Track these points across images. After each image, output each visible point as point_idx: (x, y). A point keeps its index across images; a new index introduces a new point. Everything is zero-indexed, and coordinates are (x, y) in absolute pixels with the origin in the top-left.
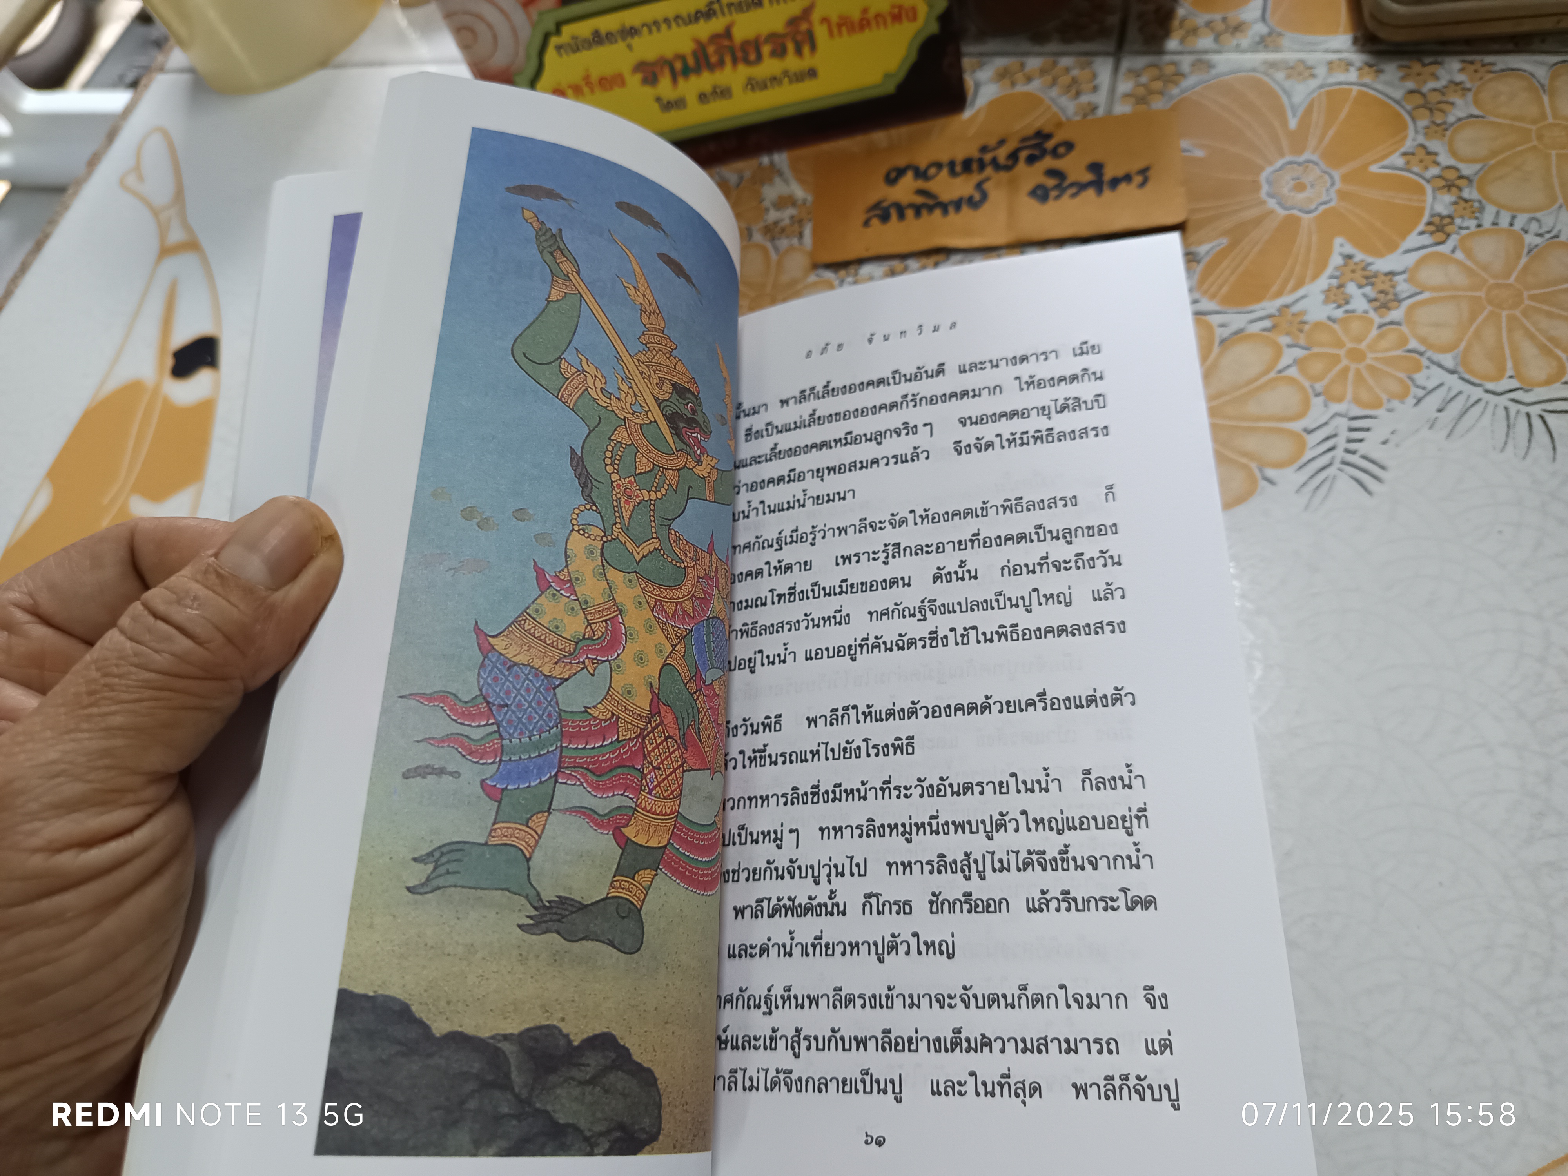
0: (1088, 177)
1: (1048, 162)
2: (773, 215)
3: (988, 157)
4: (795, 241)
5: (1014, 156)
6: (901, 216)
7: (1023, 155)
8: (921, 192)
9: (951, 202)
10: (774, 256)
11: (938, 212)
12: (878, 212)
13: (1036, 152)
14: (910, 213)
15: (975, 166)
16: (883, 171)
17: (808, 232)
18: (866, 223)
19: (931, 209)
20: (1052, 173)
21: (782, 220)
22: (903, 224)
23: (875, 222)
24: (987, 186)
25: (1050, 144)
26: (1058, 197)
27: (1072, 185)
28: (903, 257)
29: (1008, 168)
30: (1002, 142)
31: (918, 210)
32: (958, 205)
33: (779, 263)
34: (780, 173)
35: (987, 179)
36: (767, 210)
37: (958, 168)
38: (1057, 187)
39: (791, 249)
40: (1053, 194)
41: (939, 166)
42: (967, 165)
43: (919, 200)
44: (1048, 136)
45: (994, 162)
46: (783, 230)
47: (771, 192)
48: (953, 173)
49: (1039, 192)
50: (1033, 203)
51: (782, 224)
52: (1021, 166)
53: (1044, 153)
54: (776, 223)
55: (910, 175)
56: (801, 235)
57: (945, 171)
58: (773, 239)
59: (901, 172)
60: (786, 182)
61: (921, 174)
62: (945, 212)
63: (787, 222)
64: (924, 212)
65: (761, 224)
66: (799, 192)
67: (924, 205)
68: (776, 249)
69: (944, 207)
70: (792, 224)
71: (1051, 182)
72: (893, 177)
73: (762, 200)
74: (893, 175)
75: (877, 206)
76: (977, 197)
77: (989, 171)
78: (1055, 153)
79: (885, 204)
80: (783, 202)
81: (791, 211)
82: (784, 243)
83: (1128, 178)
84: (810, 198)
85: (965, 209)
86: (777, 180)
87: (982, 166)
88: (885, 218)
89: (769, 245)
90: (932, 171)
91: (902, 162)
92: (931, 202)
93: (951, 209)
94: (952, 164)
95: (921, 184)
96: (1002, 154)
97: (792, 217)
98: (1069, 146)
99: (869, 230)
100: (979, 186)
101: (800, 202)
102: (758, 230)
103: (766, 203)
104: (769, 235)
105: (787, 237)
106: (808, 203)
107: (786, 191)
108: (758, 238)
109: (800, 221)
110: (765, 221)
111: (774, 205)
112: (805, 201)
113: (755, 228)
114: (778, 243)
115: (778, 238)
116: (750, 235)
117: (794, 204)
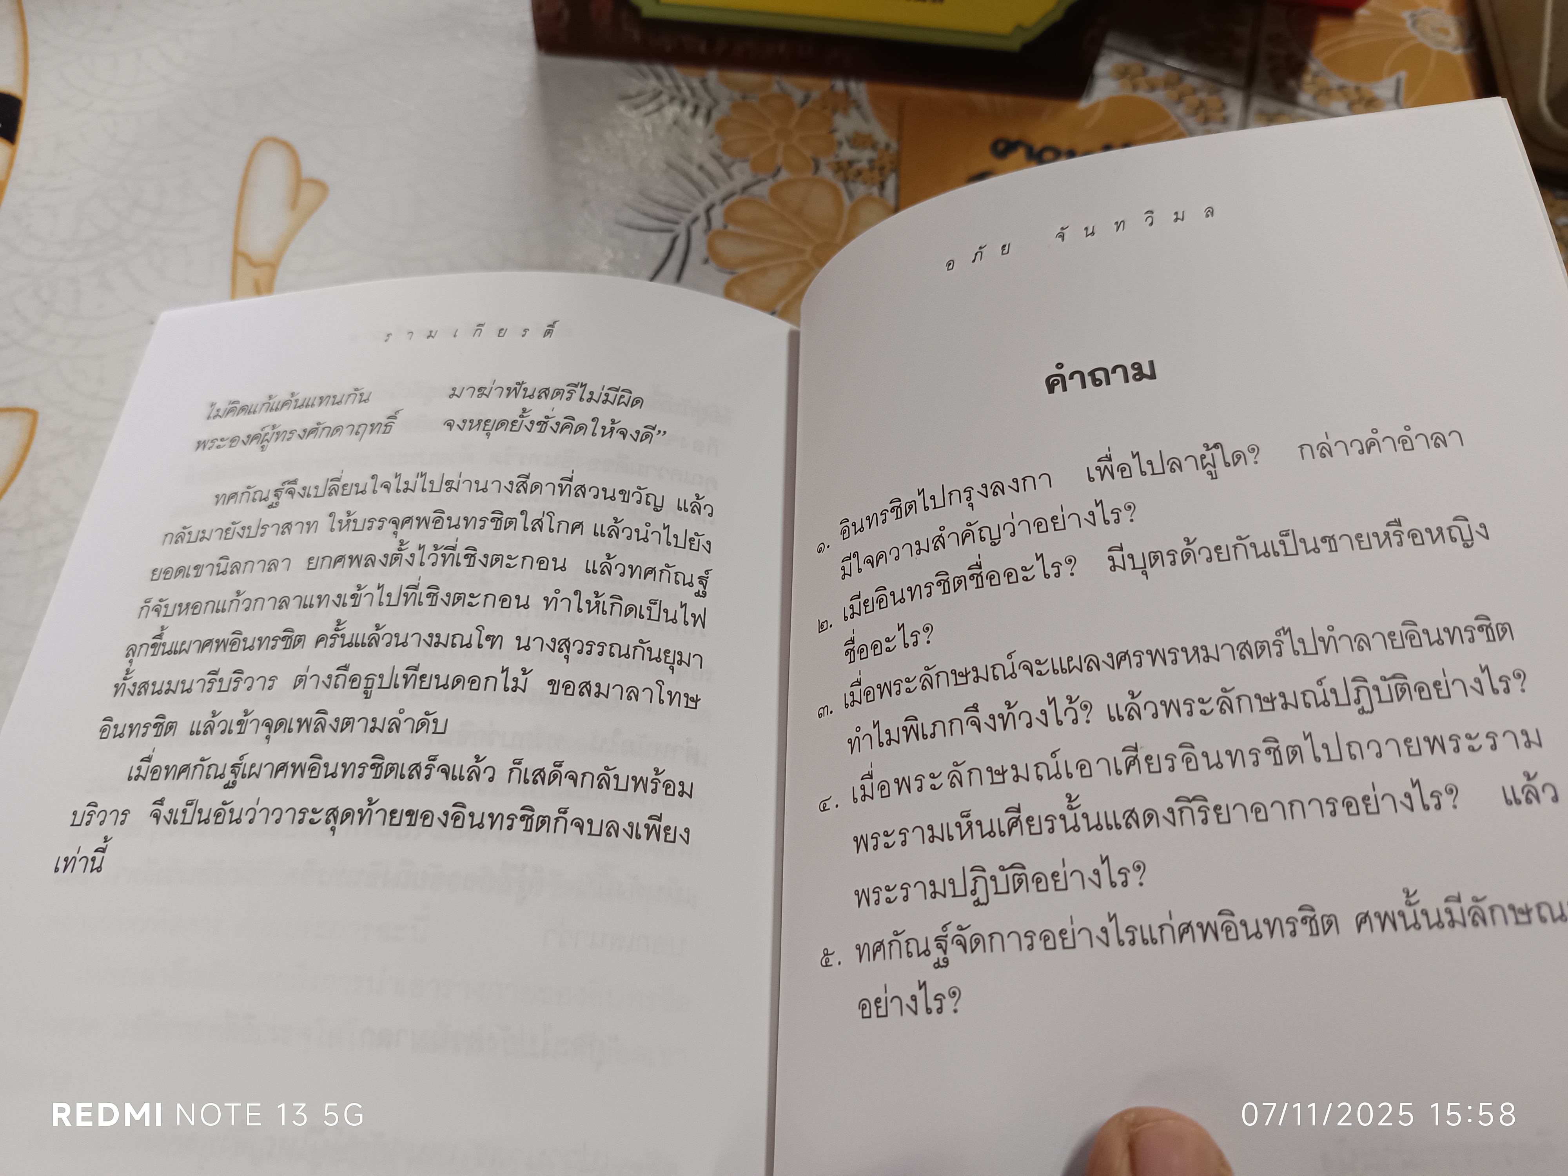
2: (846, 153)
4: (875, 190)
10: (847, 202)
16: (989, 140)
21: (859, 161)
33: (854, 210)
34: (858, 107)
36: (840, 144)
39: (868, 198)
41: (1058, 152)
46: (859, 173)
47: (845, 125)
51: (857, 166)
54: (850, 163)
55: (1022, 152)
56: (882, 186)
58: (846, 180)
59: (1011, 146)
60: (865, 118)
61: (1032, 155)
63: (864, 164)
65: (832, 159)
66: (881, 135)
68: (851, 195)
70: (872, 169)
72: (1004, 149)
73: (833, 131)
74: (1002, 146)
75: (981, 176)
80: (858, 141)
81: (867, 154)
82: (860, 190)
84: (894, 145)
86: (853, 112)
89: (841, 186)
90: (1049, 155)
91: (1013, 135)
97: (871, 161)
101: (882, 146)
102: (828, 164)
103: (839, 136)
104: (841, 174)
105: (865, 183)
106: (891, 151)
107: (864, 128)
108: (826, 173)
109: (882, 169)
110: (837, 156)
111: (848, 140)
112: (888, 146)
113: (823, 161)
114: (852, 187)
115: (854, 181)
116: (817, 168)
117: (874, 146)
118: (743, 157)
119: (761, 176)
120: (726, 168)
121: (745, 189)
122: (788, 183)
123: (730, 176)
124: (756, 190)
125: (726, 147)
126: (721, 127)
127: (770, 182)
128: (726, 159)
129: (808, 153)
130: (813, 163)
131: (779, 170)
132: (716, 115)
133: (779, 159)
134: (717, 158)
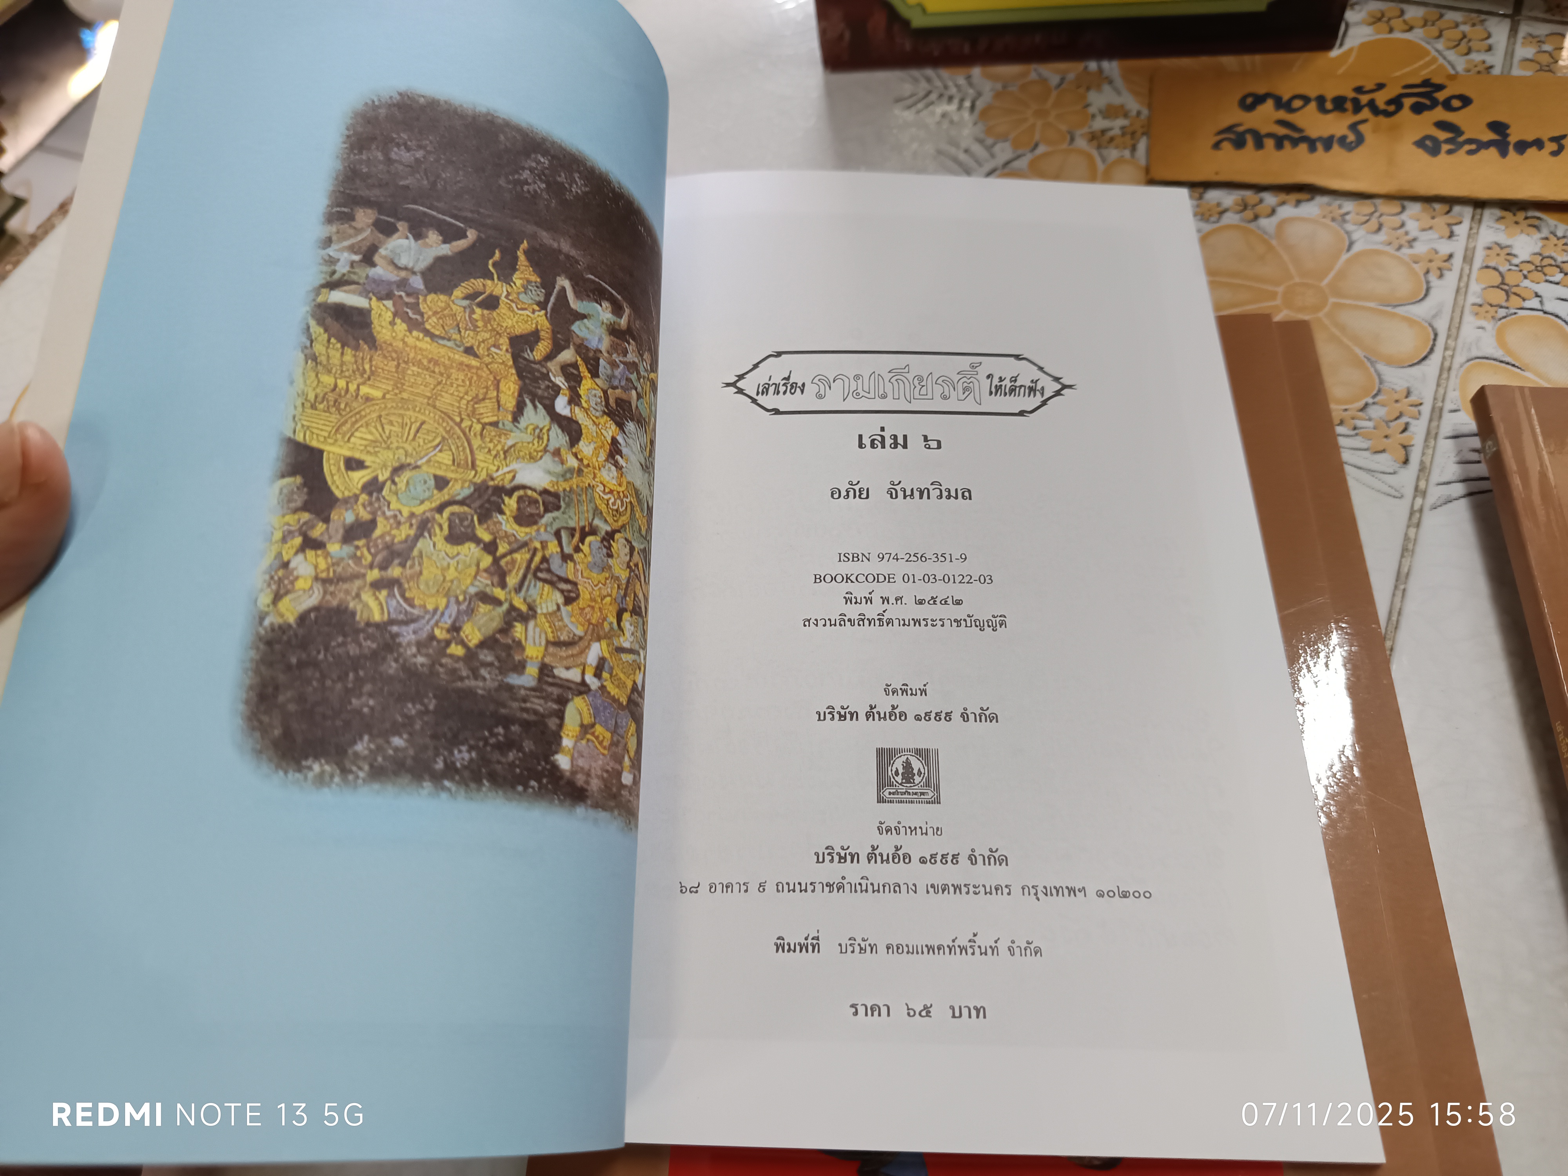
0: (1489, 136)
1: (1440, 114)
2: (1099, 124)
3: (1364, 99)
4: (1127, 153)
5: (1396, 102)
6: (1259, 145)
7: (1408, 102)
8: (1282, 123)
9: (1320, 139)
10: (1100, 165)
11: (1303, 147)
12: (1232, 136)
13: (1427, 102)
14: (1269, 143)
15: (1349, 105)
16: (1238, 96)
17: (1142, 145)
18: (1217, 146)
19: (1295, 142)
20: (1442, 125)
21: (1111, 129)
22: (1260, 152)
23: (1226, 145)
24: (1362, 128)
25: (1441, 96)
26: (1450, 152)
27: (1470, 141)
28: (1259, 188)
29: (1388, 114)
30: (1381, 86)
31: (1280, 142)
32: (1328, 143)
33: (1106, 173)
34: (1111, 82)
35: (1364, 121)
36: (1093, 116)
37: (1329, 106)
38: (1447, 141)
39: (1120, 161)
40: (1445, 147)
41: (1306, 100)
42: (1339, 104)
43: (1282, 131)
44: (1440, 87)
45: (1372, 104)
46: (1112, 139)
47: (1098, 99)
48: (1322, 109)
49: (1428, 143)
50: (1421, 155)
51: (1110, 134)
52: (1406, 112)
53: (1435, 103)
54: (1103, 132)
55: (1270, 104)
56: (1134, 148)
57: (1313, 105)
58: (1099, 147)
59: (1260, 99)
60: (1118, 91)
61: (1280, 104)
62: (1312, 148)
63: (1116, 132)
64: (1287, 144)
65: (1086, 130)
66: (1133, 104)
67: (1286, 137)
68: (1104, 160)
69: (1312, 144)
70: (1123, 134)
71: (1442, 135)
72: (1252, 102)
73: (1087, 106)
74: (1249, 100)
75: (1229, 129)
76: (1351, 137)
77: (1366, 113)
78: (1447, 105)
79: (1241, 129)
80: (1110, 112)
81: (1120, 122)
82: (1113, 154)
83: (1538, 144)
84: (1145, 112)
85: (1336, 147)
86: (1106, 87)
87: (1357, 107)
88: (1239, 143)
89: (1095, 153)
90: (1297, 103)
91: (1262, 89)
92: (1296, 135)
93: (1319, 146)
94: (1321, 100)
95: (1282, 115)
96: (1381, 99)
97: (1123, 128)
98: (1466, 101)
99: (1219, 153)
100: (1353, 127)
101: (1134, 113)
102: (1082, 135)
103: (1092, 110)
104: (1095, 143)
105: (1117, 147)
106: (1143, 117)
107: (1117, 100)
108: (1081, 143)
109: (1133, 134)
110: (1090, 127)
111: (1101, 112)
112: (1139, 113)
113: (1078, 133)
114: (1105, 152)
115: (1106, 148)
116: (1072, 139)
117: (1126, 115)
118: (1004, 138)
119: (1020, 152)
120: (989, 149)
121: (1007, 164)
122: (1045, 155)
123: (993, 156)
124: (1016, 164)
125: (989, 131)
126: (984, 114)
127: (1029, 157)
128: (990, 141)
129: (1064, 127)
130: (1068, 137)
131: (1036, 146)
132: (980, 104)
133: (1037, 137)
134: (981, 141)
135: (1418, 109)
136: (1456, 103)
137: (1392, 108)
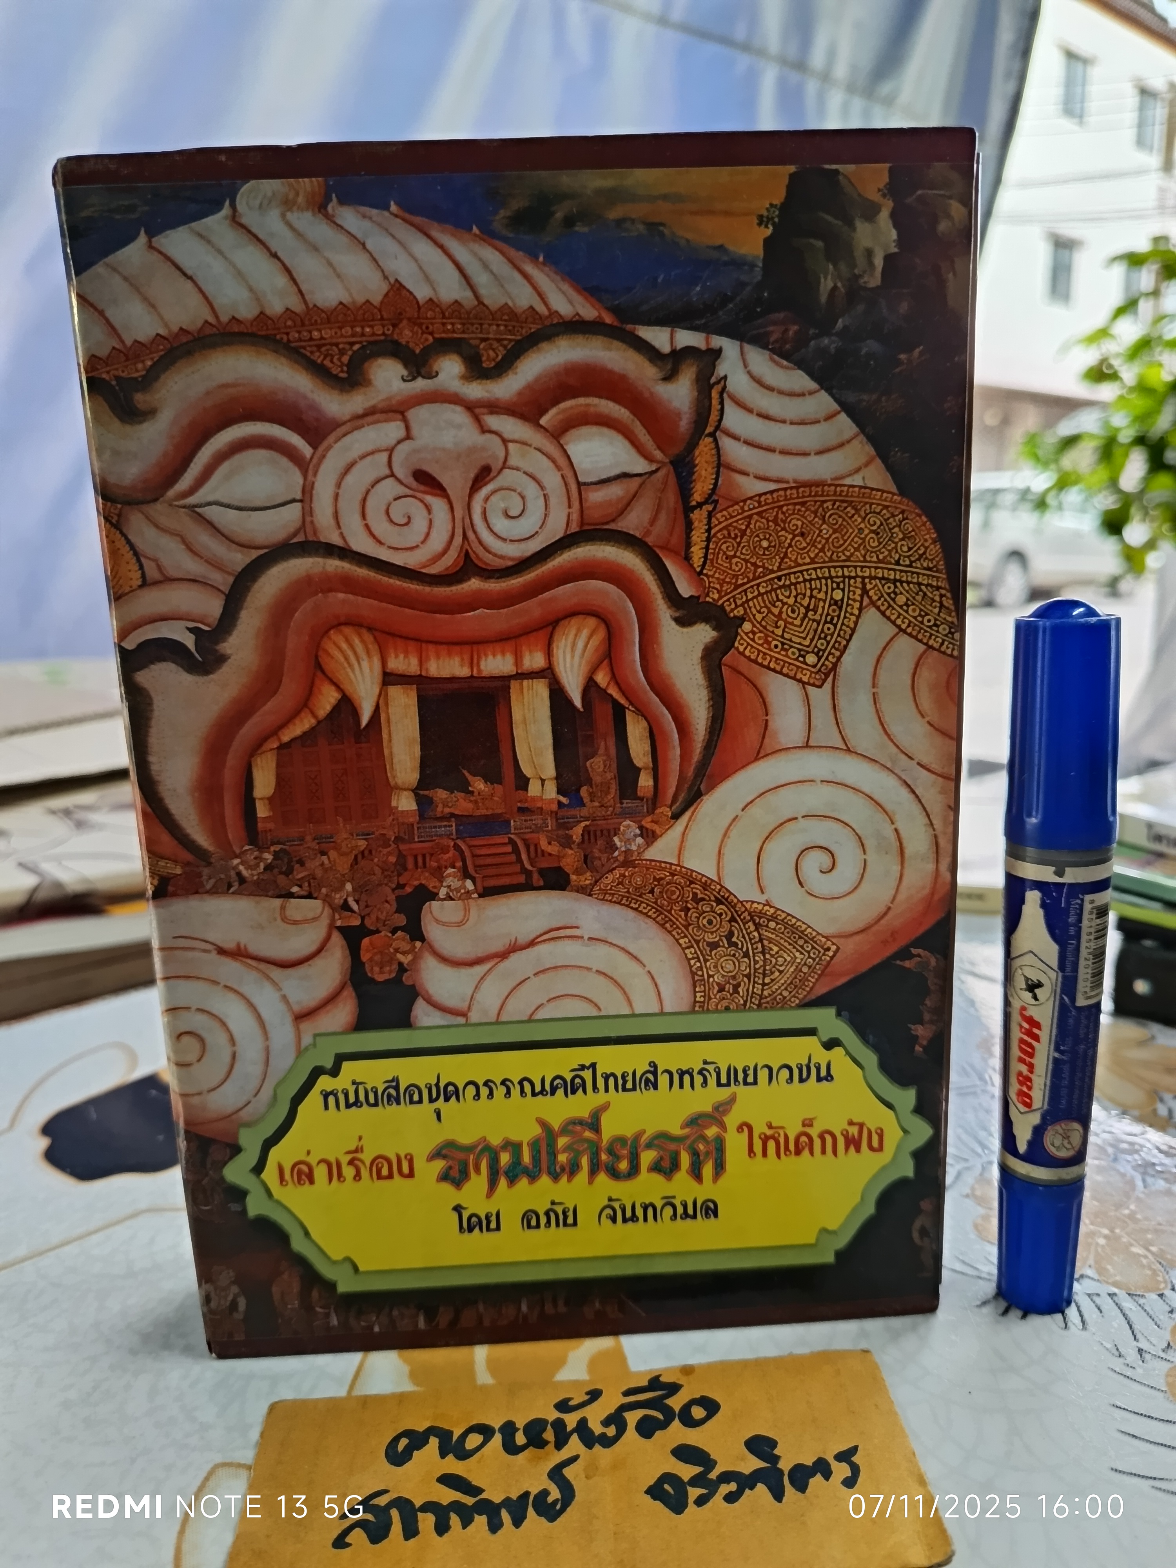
0: (751, 1464)
1: (678, 1433)
3: (571, 1420)
5: (616, 1419)
6: (411, 1528)
7: (632, 1418)
8: (450, 1479)
9: (506, 1503)
11: (481, 1521)
12: (368, 1517)
13: (657, 1417)
14: (427, 1522)
15: (550, 1434)
16: (386, 1436)
18: (342, 1540)
19: (469, 1515)
20: (684, 1453)
22: (413, 1542)
23: (359, 1536)
24: (569, 1473)
25: (676, 1403)
26: (700, 1502)
27: (726, 1478)
29: (607, 1442)
30: (594, 1395)
31: (443, 1518)
32: (519, 1510)
35: (574, 1459)
37: (520, 1439)
38: (696, 1480)
40: (693, 1493)
41: (486, 1431)
42: (535, 1434)
43: (447, 1496)
44: (674, 1389)
45: (582, 1427)
48: (511, 1448)
49: (667, 1488)
50: (660, 1514)
52: (632, 1436)
53: (669, 1415)
55: (432, 1447)
57: (496, 1442)
59: (417, 1440)
62: (495, 1523)
64: (455, 1521)
67: (454, 1507)
69: (494, 1515)
71: (687, 1472)
72: (402, 1449)
74: (403, 1442)
75: (367, 1504)
76: (554, 1494)
77: (575, 1445)
78: (686, 1417)
79: (382, 1502)
83: (822, 1468)
85: (531, 1515)
87: (562, 1437)
88: (379, 1530)
90: (474, 1440)
92: (469, 1501)
93: (506, 1517)
94: (508, 1431)
95: (452, 1465)
96: (595, 1417)
98: (711, 1407)
99: (346, 1554)
100: (557, 1473)
135: (646, 1429)
136: (698, 1412)
137: (611, 1431)
